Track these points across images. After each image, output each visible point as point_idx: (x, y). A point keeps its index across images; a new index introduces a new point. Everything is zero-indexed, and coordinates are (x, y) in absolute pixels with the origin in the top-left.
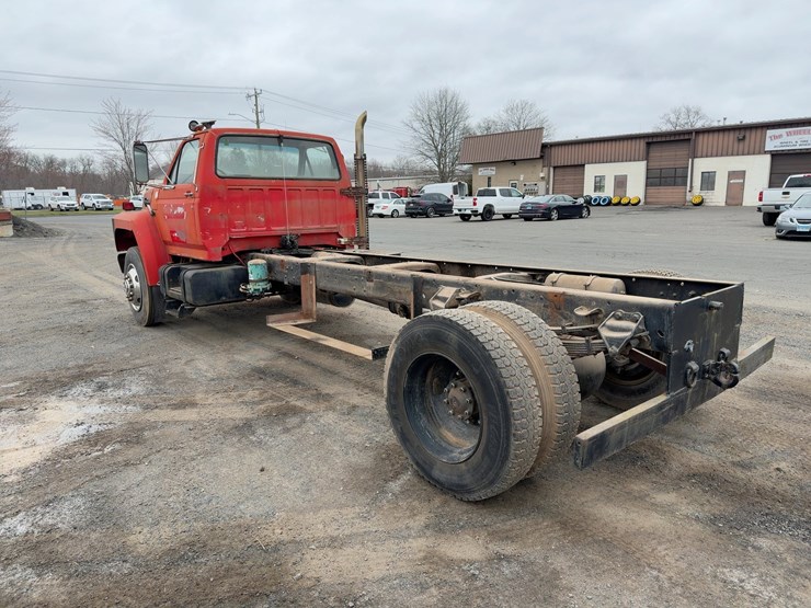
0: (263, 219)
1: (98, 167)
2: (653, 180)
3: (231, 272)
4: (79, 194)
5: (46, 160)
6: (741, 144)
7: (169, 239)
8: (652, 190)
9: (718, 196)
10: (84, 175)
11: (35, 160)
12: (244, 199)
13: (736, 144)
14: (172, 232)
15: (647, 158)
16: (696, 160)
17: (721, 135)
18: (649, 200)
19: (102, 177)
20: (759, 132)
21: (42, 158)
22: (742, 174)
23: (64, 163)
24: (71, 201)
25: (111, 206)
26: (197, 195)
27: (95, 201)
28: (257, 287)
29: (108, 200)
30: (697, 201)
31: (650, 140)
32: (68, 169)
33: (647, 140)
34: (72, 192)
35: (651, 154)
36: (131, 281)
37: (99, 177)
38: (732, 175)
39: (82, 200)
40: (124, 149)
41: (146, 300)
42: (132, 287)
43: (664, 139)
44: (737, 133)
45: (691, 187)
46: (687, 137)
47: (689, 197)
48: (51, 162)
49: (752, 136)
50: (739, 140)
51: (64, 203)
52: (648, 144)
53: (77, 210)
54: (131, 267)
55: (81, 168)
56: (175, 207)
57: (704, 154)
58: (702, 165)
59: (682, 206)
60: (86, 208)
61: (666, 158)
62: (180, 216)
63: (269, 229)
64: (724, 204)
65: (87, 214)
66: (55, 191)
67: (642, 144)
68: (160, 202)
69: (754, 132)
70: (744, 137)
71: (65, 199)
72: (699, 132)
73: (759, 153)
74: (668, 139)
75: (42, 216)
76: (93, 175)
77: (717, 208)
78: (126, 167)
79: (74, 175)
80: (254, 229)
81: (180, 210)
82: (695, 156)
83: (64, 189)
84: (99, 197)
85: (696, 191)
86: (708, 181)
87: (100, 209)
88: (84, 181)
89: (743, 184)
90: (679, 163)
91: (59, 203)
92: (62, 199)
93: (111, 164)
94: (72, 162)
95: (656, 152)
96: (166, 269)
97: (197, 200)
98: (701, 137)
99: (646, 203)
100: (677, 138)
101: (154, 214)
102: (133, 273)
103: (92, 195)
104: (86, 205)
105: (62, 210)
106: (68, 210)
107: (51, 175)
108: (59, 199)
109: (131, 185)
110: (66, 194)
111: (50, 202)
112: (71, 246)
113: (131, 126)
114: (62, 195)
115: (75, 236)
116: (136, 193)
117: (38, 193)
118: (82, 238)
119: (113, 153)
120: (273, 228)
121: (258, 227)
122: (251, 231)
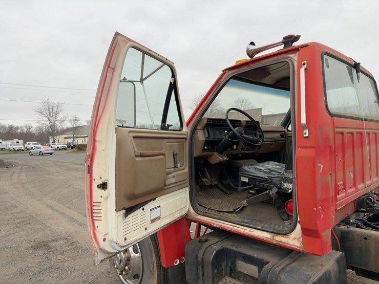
1: (34, 130)
4: (25, 143)
5: (9, 127)
10: (27, 133)
11: (3, 127)
12: (343, 148)
19: (36, 135)
21: (7, 126)
23: (17, 128)
24: (20, 146)
27: (32, 146)
32: (19, 131)
34: (21, 142)
37: (34, 134)
39: (26, 145)
40: (50, 120)
41: (153, 281)
42: (129, 259)
48: (11, 128)
51: (17, 147)
53: (23, 150)
55: (26, 130)
66: (12, 141)
71: (18, 145)
75: (5, 154)
76: (31, 133)
79: (22, 134)
80: (349, 191)
83: (17, 140)
84: (35, 144)
88: (27, 136)
91: (14, 147)
92: (16, 145)
93: (40, 128)
94: (21, 127)
103: (31, 143)
104: (28, 148)
105: (15, 151)
106: (18, 150)
107: (10, 133)
108: (14, 145)
109: (51, 138)
110: (18, 142)
111: (10, 146)
112: (23, 174)
113: (54, 110)
114: (15, 143)
115: (25, 167)
116: (54, 141)
117: (4, 142)
118: (28, 168)
119: (44, 122)
120: (358, 187)
121: (350, 188)
122: (348, 195)
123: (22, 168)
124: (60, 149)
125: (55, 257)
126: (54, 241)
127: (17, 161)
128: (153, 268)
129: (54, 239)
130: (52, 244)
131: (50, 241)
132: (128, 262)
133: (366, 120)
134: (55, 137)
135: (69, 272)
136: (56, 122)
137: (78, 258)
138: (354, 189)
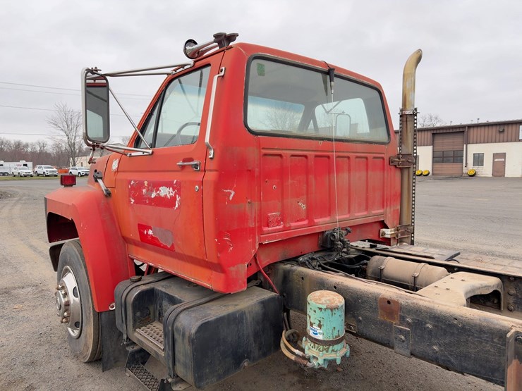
0: (304, 207)
1: (50, 148)
2: (438, 158)
3: (258, 309)
4: (34, 166)
5: (15, 143)
6: (502, 135)
7: (134, 235)
8: (437, 165)
9: (486, 170)
10: (40, 153)
11: (8, 143)
12: (282, 173)
13: (498, 135)
14: (142, 227)
15: (433, 144)
16: (468, 145)
17: (487, 128)
18: (435, 172)
19: (53, 156)
20: (514, 127)
21: (13, 142)
22: (504, 155)
23: (27, 146)
24: (29, 170)
25: (56, 174)
26: (211, 165)
27: (45, 170)
28: (331, 356)
29: (55, 169)
30: (472, 173)
31: (435, 132)
32: (29, 149)
33: (433, 132)
34: (30, 164)
35: (436, 141)
36: (66, 295)
37: (50, 154)
38: (496, 156)
39: (36, 169)
40: (68, 136)
41: (89, 329)
42: (67, 304)
43: (445, 131)
44: (498, 127)
45: (466, 164)
46: (461, 130)
47: (465, 170)
48: (18, 145)
49: (510, 130)
50: (500, 132)
51: (23, 171)
52: (433, 134)
53: (31, 176)
54: (67, 271)
55: (38, 149)
56: (157, 186)
57: (475, 141)
58: (473, 149)
59: (460, 177)
60: (38, 175)
61: (447, 144)
62: (168, 203)
63: (311, 224)
64: (491, 176)
65: (39, 179)
66: (18, 163)
67: (429, 134)
68: (120, 176)
69: (510, 127)
70: (504, 130)
71: (26, 169)
72: (470, 127)
73: (515, 141)
74: (448, 131)
75: (6, 180)
76: (46, 153)
77: (486, 178)
78: (68, 148)
79: (33, 153)
80: (293, 224)
81: (165, 192)
82: (468, 143)
83: (24, 162)
84: (48, 168)
85: (470, 167)
86: (479, 160)
87: (48, 176)
88: (39, 157)
89: (504, 162)
90: (457, 148)
91: (20, 171)
92: (23, 169)
93: (58, 146)
94: (32, 145)
95: (439, 140)
96: (129, 290)
97: (211, 176)
98: (472, 130)
99: (433, 174)
100: (454, 130)
101: (109, 195)
102: (70, 281)
103: (43, 166)
104: (38, 173)
105: (21, 176)
106: (25, 176)
107: (17, 153)
108: (20, 169)
109: (71, 160)
110: (25, 165)
111: (13, 170)
112: (18, 207)
113: (73, 120)
114: (22, 166)
115: (24, 198)
116: (74, 165)
117: (6, 165)
118: (28, 199)
119: (59, 138)
120: (316, 221)
121: (298, 221)
122: (289, 228)
123: (20, 199)
124: (82, 176)
125: (12, 305)
126: (19, 287)
127: (17, 190)
128: (90, 314)
129: (20, 285)
130: (15, 292)
131: (14, 288)
132: (67, 307)
133: (336, 140)
134: (76, 158)
135: (21, 323)
136: (77, 138)
137: (40, 307)
138: (306, 222)
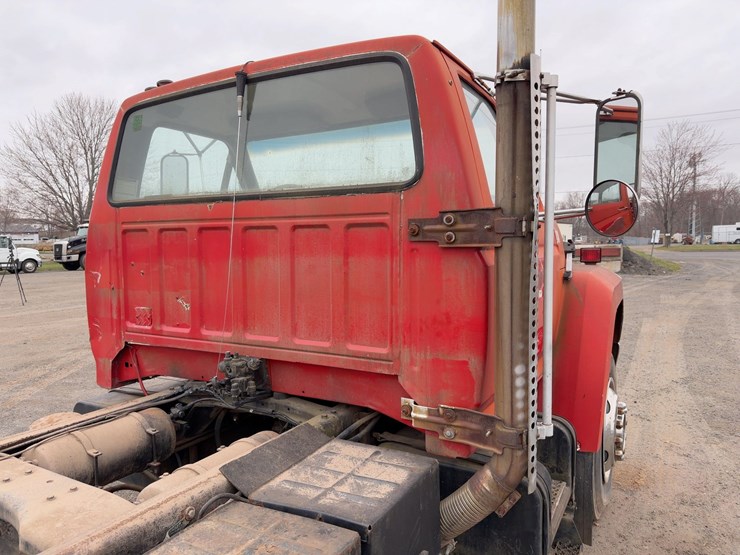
0: (187, 307)
12: (159, 252)
80: (168, 329)
120: (205, 332)
121: (178, 326)
122: (160, 333)
138: (187, 331)
